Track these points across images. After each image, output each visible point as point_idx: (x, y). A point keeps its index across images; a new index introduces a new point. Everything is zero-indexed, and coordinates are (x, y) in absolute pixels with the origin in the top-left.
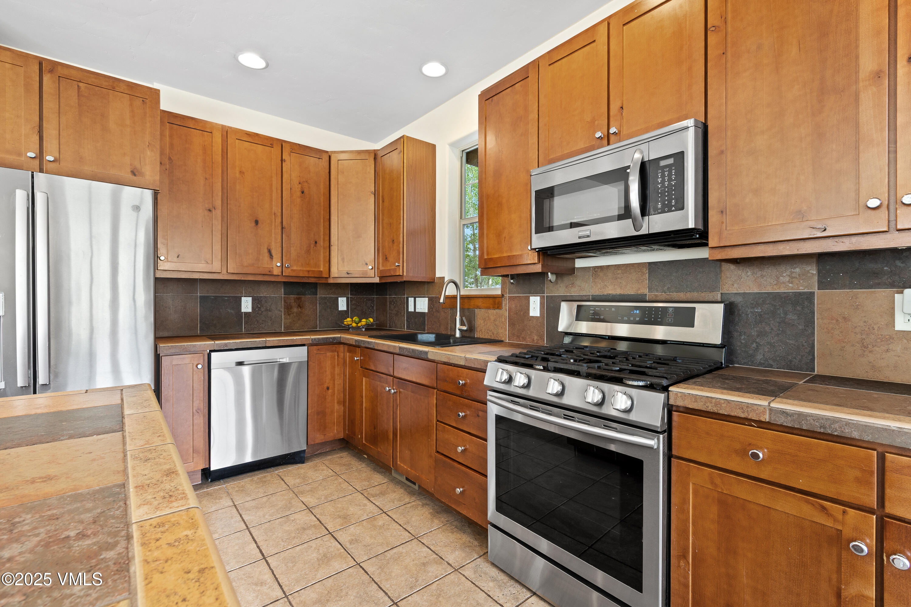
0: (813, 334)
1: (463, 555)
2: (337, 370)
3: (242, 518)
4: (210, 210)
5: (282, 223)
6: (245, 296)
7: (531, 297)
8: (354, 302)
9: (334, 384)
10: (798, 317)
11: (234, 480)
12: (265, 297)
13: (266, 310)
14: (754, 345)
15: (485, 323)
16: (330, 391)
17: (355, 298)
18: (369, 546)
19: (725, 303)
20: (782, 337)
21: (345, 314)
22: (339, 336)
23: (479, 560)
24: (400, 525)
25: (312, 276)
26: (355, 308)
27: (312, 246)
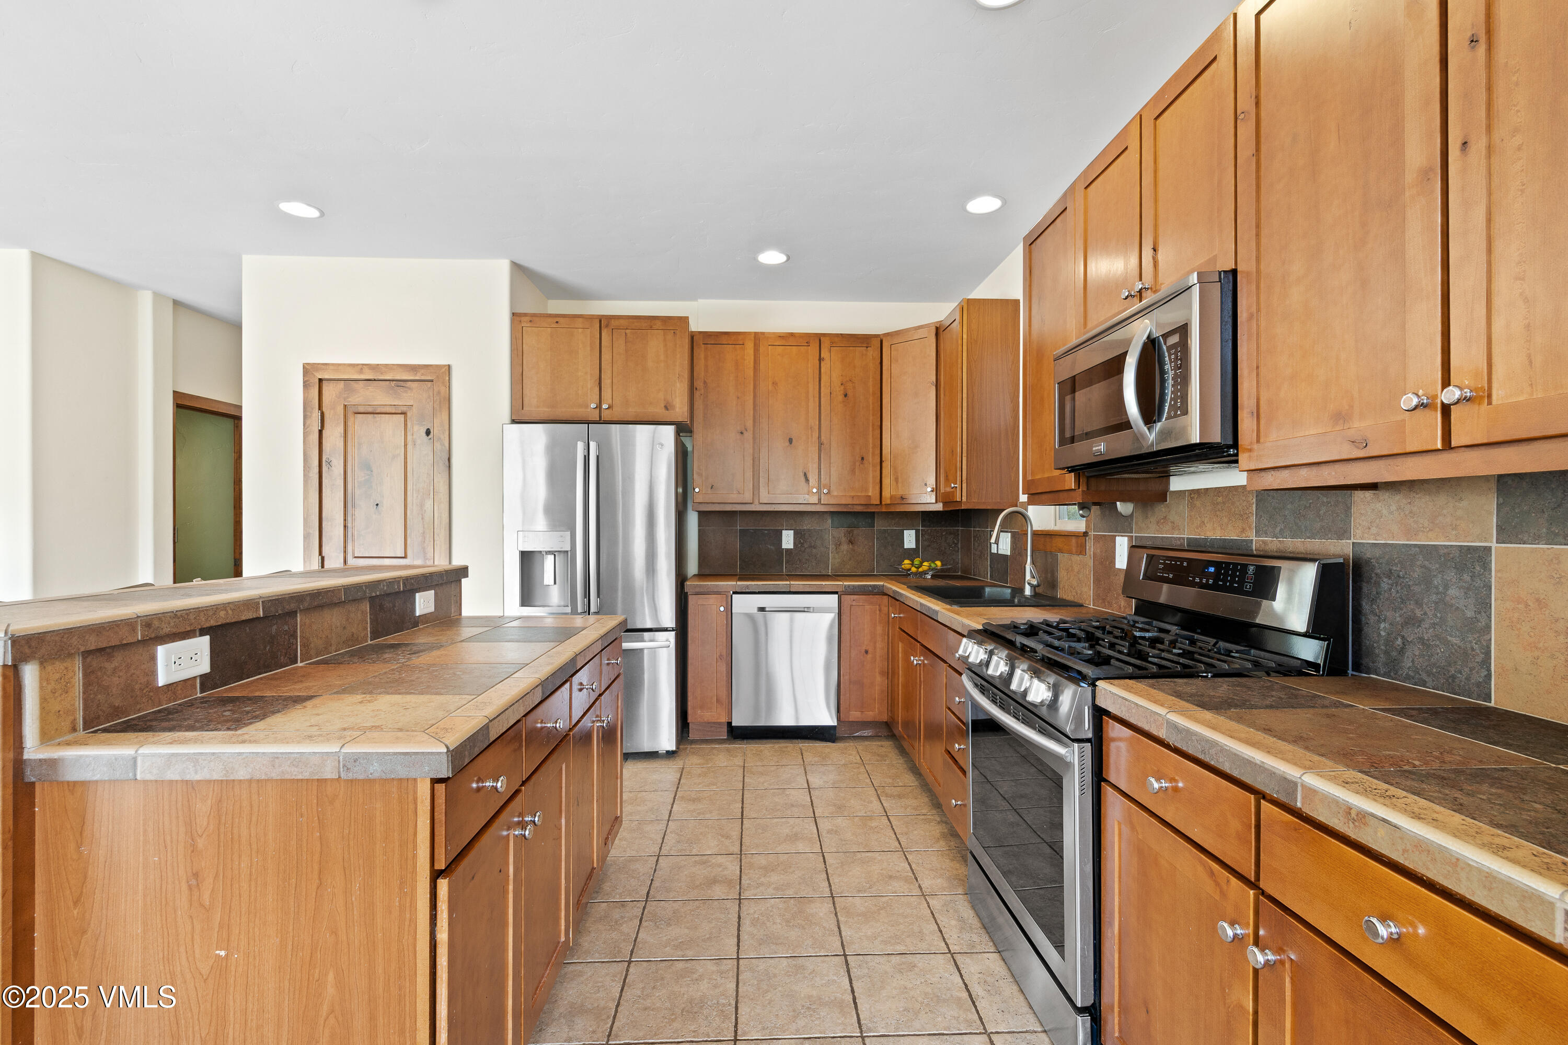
0: (1488, 627)
1: (945, 885)
2: (879, 629)
3: (744, 779)
4: (742, 433)
5: (819, 437)
6: (786, 530)
7: (1117, 538)
8: (926, 536)
9: (875, 648)
10: (1466, 593)
11: (756, 743)
12: (809, 530)
13: (810, 547)
14: (1399, 642)
15: (1069, 576)
16: (869, 656)
17: (929, 531)
18: (845, 841)
19: (1322, 562)
20: (1440, 630)
21: (911, 554)
22: (882, 583)
23: (961, 896)
24: (895, 834)
25: (857, 503)
26: (929, 546)
27: (858, 464)
